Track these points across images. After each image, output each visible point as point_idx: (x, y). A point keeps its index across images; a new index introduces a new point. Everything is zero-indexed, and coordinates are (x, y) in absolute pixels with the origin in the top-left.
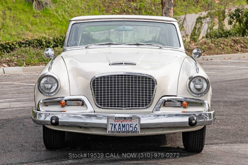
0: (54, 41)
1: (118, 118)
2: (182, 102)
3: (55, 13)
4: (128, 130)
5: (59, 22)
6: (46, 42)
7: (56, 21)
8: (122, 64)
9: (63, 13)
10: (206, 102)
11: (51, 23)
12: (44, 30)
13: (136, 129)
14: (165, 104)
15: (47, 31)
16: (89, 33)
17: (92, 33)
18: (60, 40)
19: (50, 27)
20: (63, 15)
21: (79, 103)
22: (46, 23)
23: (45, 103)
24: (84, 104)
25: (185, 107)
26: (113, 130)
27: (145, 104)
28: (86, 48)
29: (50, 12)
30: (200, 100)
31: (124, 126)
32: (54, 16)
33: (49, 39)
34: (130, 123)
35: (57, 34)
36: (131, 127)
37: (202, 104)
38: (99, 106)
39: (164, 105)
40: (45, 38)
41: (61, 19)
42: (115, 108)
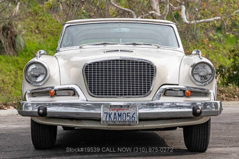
1: (114, 106)
2: (184, 91)
4: (124, 119)
8: (118, 51)
10: (210, 91)
13: (133, 119)
14: (166, 93)
21: (70, 93)
23: (33, 93)
24: (76, 93)
25: (188, 97)
26: (108, 120)
27: (144, 92)
28: (80, 47)
30: (204, 89)
31: (120, 115)
34: (126, 112)
36: (128, 116)
37: (206, 94)
38: (92, 94)
39: (165, 95)
42: (110, 96)
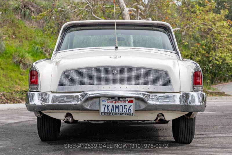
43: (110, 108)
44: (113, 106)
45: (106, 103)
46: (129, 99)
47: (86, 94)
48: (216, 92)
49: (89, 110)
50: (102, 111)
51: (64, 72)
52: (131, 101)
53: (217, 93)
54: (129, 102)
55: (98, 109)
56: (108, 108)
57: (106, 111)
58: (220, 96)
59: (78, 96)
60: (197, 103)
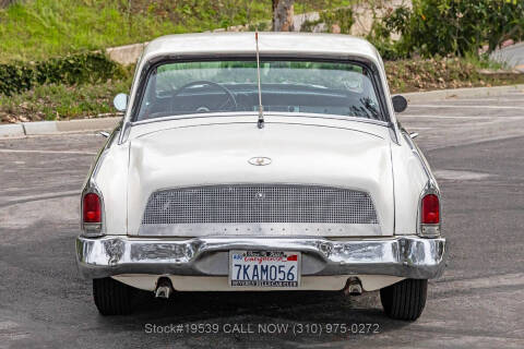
0: (38, 68)
3: (35, 14)
5: (43, 32)
6: (23, 69)
7: (39, 29)
9: (51, 14)
11: (29, 32)
12: (18, 47)
15: (23, 50)
16: (103, 52)
17: (109, 50)
18: (50, 67)
19: (27, 41)
20: (50, 18)
22: (19, 32)
29: (25, 11)
32: (33, 19)
33: (28, 64)
35: (43, 56)
40: (21, 63)
41: (47, 26)
43: (250, 272)
44: (256, 267)
45: (242, 262)
46: (289, 254)
47: (201, 243)
48: (501, 74)
49: (205, 275)
50: (234, 278)
51: (155, 194)
52: (294, 258)
53: (504, 77)
54: (289, 259)
55: (226, 273)
56: (245, 272)
57: (241, 278)
58: (512, 83)
59: (184, 245)
60: (429, 260)
